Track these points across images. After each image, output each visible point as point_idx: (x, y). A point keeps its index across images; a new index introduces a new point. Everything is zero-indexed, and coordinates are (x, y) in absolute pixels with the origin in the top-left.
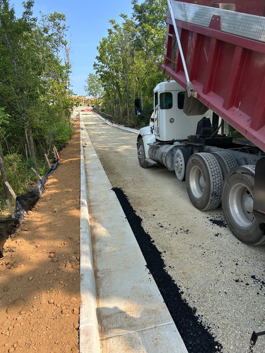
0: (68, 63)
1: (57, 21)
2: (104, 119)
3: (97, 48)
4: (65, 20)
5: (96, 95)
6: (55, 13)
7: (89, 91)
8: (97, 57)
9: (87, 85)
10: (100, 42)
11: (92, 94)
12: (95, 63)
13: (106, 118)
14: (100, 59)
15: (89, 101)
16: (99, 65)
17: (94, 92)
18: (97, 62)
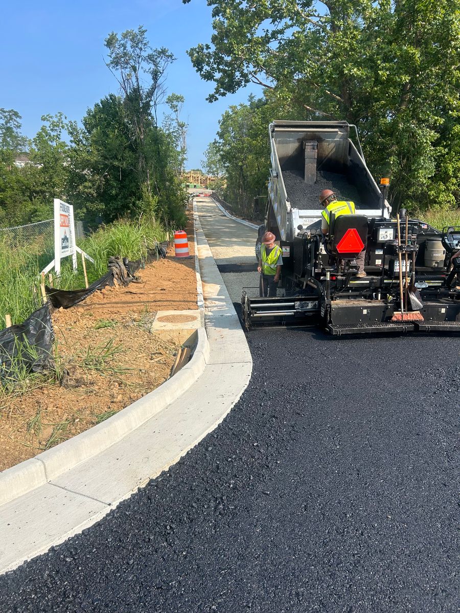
0: (184, 147)
1: (175, 103)
2: (222, 209)
3: (219, 122)
4: (183, 102)
5: (218, 174)
6: (173, 95)
7: (208, 168)
8: (218, 133)
9: (206, 159)
10: (223, 115)
11: (212, 172)
12: (215, 139)
13: (226, 208)
14: (221, 135)
15: (208, 180)
16: (220, 143)
17: (215, 169)
18: (218, 138)
